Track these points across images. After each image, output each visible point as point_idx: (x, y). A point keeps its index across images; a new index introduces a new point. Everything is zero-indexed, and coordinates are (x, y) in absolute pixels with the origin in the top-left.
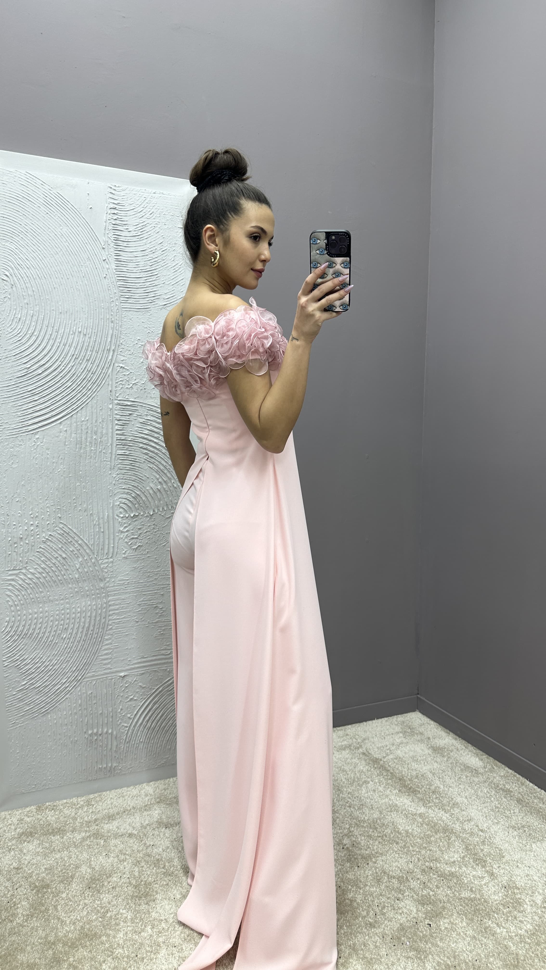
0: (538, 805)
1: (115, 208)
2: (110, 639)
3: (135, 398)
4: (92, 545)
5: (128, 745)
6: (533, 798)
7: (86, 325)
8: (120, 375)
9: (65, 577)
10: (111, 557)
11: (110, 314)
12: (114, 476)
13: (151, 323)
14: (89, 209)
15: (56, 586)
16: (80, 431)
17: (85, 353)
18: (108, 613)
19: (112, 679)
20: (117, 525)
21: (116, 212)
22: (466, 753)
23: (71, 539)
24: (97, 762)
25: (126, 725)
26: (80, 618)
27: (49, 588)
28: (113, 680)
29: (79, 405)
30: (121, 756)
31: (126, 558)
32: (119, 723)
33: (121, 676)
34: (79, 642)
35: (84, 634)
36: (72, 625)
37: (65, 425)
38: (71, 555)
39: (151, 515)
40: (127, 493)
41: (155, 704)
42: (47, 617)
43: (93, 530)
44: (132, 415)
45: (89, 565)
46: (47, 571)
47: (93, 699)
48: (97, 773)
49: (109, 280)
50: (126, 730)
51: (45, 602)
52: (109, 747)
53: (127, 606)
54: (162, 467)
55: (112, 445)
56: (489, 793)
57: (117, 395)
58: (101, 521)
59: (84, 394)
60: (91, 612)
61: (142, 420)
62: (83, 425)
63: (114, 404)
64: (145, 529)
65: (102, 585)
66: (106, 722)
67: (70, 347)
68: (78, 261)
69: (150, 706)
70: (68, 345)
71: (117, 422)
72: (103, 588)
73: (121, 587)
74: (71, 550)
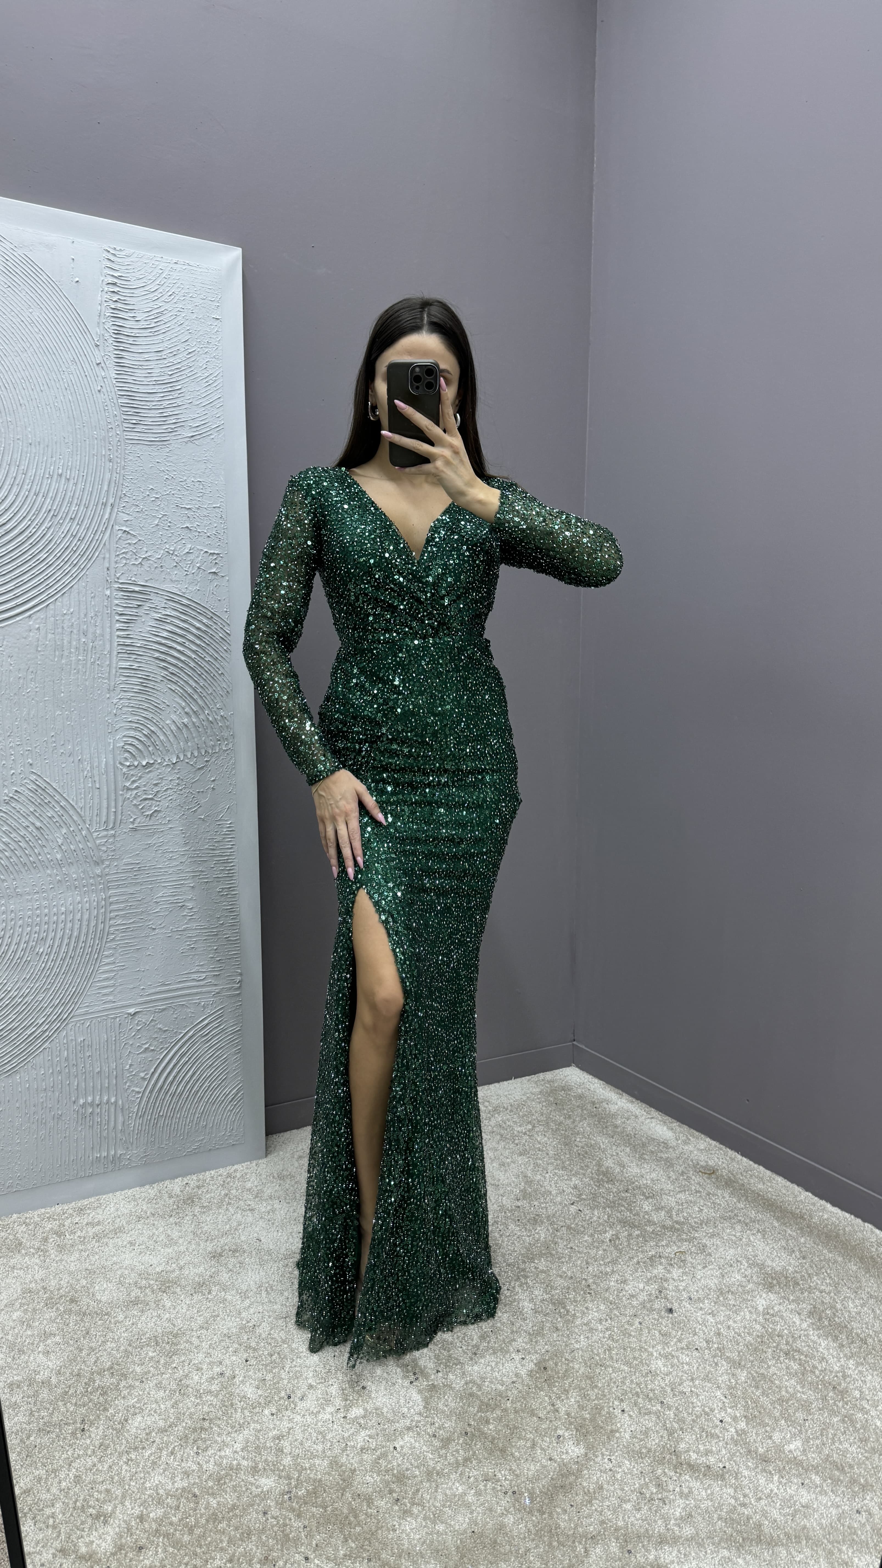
0: (755, 1187)
1: (115, 284)
2: (111, 956)
3: (147, 581)
4: (81, 809)
5: (141, 1122)
6: (749, 1177)
7: (70, 465)
8: (123, 544)
9: (40, 858)
10: (112, 828)
11: (107, 448)
12: (115, 701)
13: (171, 464)
14: (74, 283)
15: (27, 871)
16: (60, 630)
17: (67, 508)
18: (108, 916)
19: (114, 1018)
20: (120, 778)
21: (116, 289)
22: (649, 1121)
23: (49, 799)
24: (92, 1149)
25: (137, 1090)
26: (65, 922)
28: (118, 1019)
29: (58, 589)
30: (129, 1139)
31: (135, 830)
32: (126, 1087)
33: (129, 1014)
34: (63, 959)
35: (71, 949)
36: (53, 934)
37: (36, 619)
38: (49, 823)
39: (174, 764)
40: (136, 729)
41: (182, 1056)
42: (12, 920)
43: (82, 786)
44: (141, 607)
45: (78, 840)
46: (12, 848)
47: (86, 1049)
48: (92, 1165)
49: (106, 395)
50: (137, 1098)
51: (10, 897)
52: (112, 1124)
53: (137, 905)
54: (190, 690)
55: (110, 652)
57: (118, 575)
58: (96, 772)
59: (66, 571)
60: (82, 913)
61: (157, 616)
62: (65, 621)
63: (113, 589)
64: (164, 784)
65: (98, 872)
66: (107, 1085)
67: (45, 497)
68: (57, 364)
69: (174, 1061)
70: (41, 495)
71: (117, 618)
72: (101, 876)
73: (128, 875)
74: (50, 815)
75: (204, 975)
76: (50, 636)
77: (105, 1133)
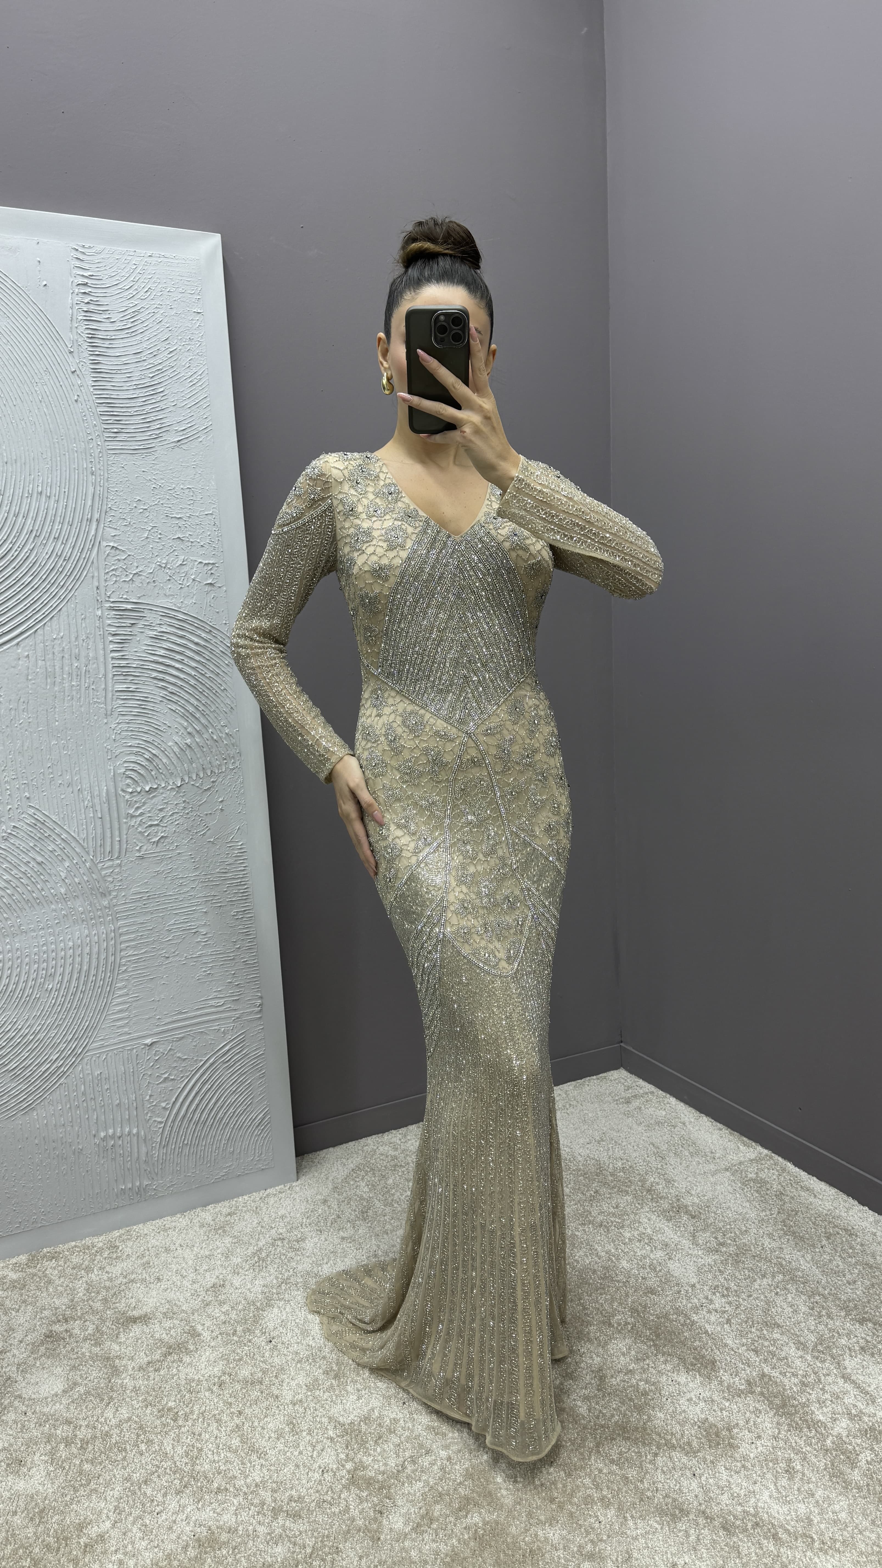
1: (86, 285)
3: (139, 598)
4: (84, 840)
5: (165, 1151)
6: (799, 1189)
7: (49, 481)
8: (112, 561)
9: (43, 893)
10: (118, 858)
11: (88, 461)
12: (113, 726)
13: (158, 472)
14: (42, 287)
15: (30, 907)
16: (50, 656)
17: (50, 527)
18: (118, 947)
19: (132, 1050)
20: (123, 805)
21: (88, 290)
23: (49, 832)
24: (116, 1180)
25: (159, 1120)
26: (73, 956)
27: (19, 912)
28: (135, 1051)
29: (47, 613)
30: (154, 1169)
31: (141, 858)
32: (148, 1118)
33: (146, 1044)
34: (74, 994)
35: (82, 982)
36: (62, 969)
37: (25, 646)
38: (50, 857)
39: (178, 787)
40: (137, 754)
41: (204, 1084)
42: (18, 958)
43: (84, 816)
44: (135, 626)
45: (82, 872)
46: (14, 886)
47: (104, 1082)
48: (117, 1197)
49: (84, 404)
50: (160, 1128)
51: (14, 935)
52: (136, 1154)
53: (149, 934)
54: (191, 709)
55: (105, 675)
57: (108, 594)
58: (97, 801)
59: (54, 594)
60: (90, 947)
61: (153, 634)
62: (55, 646)
63: (105, 608)
64: (170, 809)
65: (105, 903)
66: (127, 1117)
67: (26, 517)
68: (28, 374)
69: (197, 1088)
70: (21, 516)
71: (111, 639)
72: (108, 908)
73: (137, 904)
74: (51, 849)
75: (222, 1001)
76: (40, 663)
77: (128, 1165)
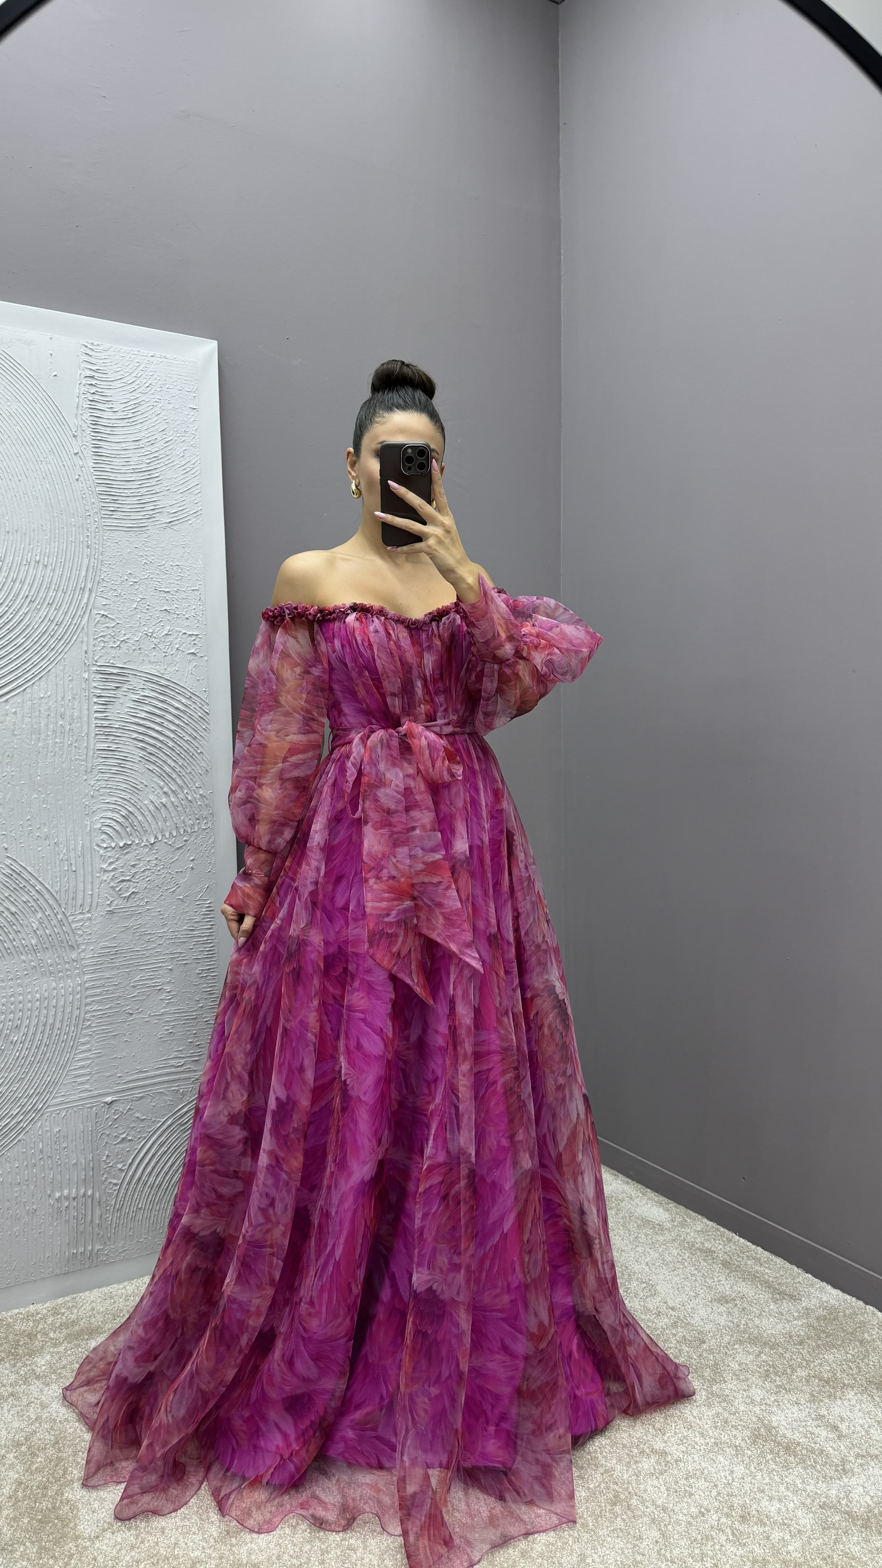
0: (753, 1268)
1: (92, 377)
2: (88, 1042)
3: (125, 663)
4: (57, 893)
5: (119, 1215)
6: (745, 1258)
7: (48, 550)
8: (101, 627)
9: (15, 943)
10: (88, 912)
11: (85, 535)
12: (92, 783)
14: (52, 377)
15: (1, 957)
16: (36, 714)
17: (45, 593)
18: (84, 1001)
19: (91, 1108)
20: (97, 859)
21: (94, 382)
22: (644, 1202)
23: (24, 883)
24: (68, 1244)
25: (114, 1181)
26: (39, 1009)
28: (94, 1109)
29: (36, 673)
30: (107, 1233)
31: (111, 912)
32: (104, 1179)
33: (106, 1103)
34: (38, 1047)
35: (46, 1036)
36: (28, 1021)
37: (15, 702)
38: (24, 908)
39: (152, 844)
40: (113, 810)
41: (161, 1145)
43: (58, 869)
44: (120, 689)
45: (53, 924)
47: (62, 1140)
48: (68, 1263)
49: (84, 483)
50: (115, 1190)
52: (89, 1217)
53: (114, 990)
54: (168, 770)
55: (88, 734)
56: (681, 1256)
57: (96, 658)
58: (72, 854)
59: (44, 656)
60: (57, 1000)
61: (135, 697)
62: (42, 705)
63: (91, 671)
64: (142, 866)
65: (74, 956)
66: (83, 1177)
67: (23, 583)
68: (35, 454)
69: (153, 1151)
70: (19, 581)
71: (95, 700)
72: (77, 961)
73: (106, 959)
74: (25, 900)
75: (183, 1061)
76: (27, 719)
77: (82, 1228)
